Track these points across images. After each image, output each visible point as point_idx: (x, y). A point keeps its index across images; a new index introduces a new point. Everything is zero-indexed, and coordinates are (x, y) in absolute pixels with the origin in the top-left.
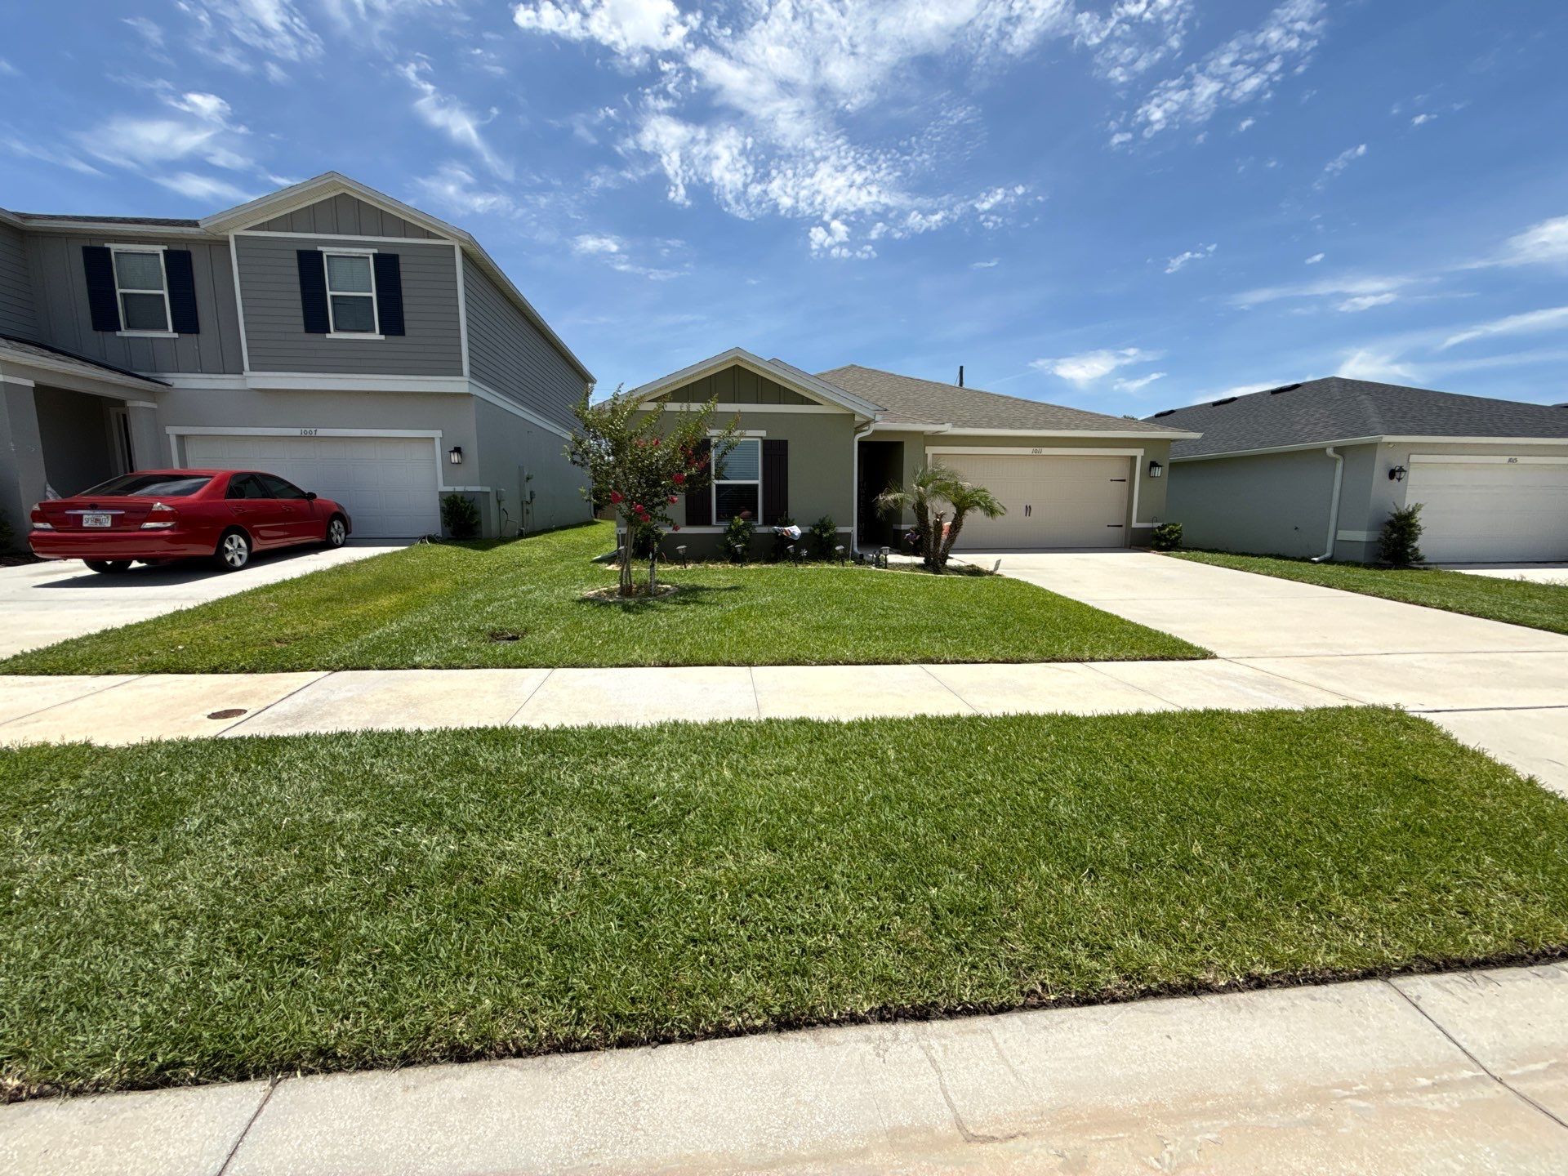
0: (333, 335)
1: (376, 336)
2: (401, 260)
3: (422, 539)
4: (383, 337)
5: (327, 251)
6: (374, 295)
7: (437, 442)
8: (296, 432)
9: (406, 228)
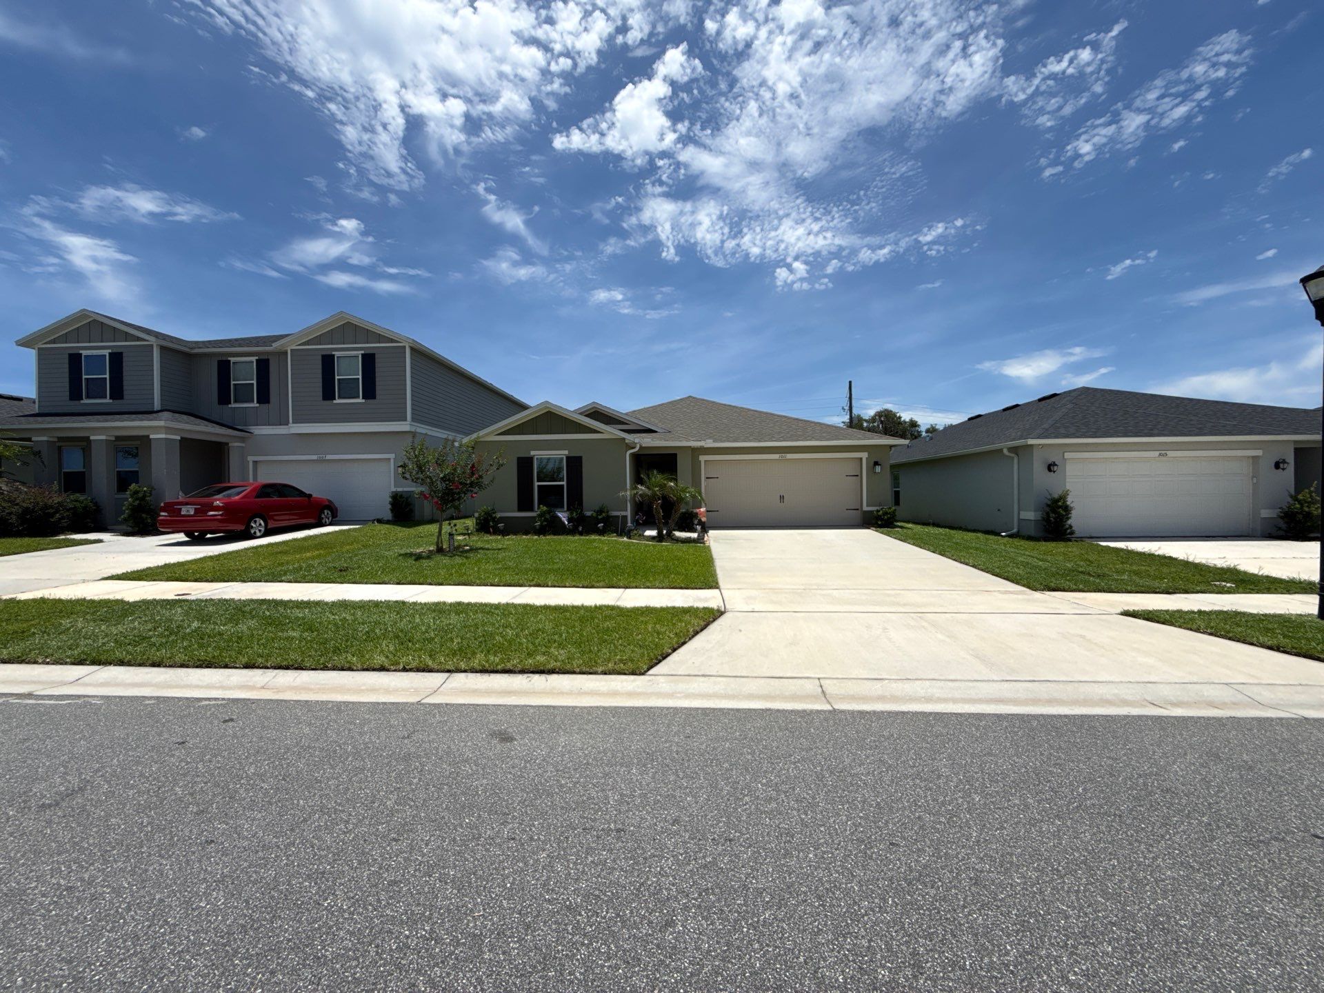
0: (337, 401)
1: (360, 400)
2: (376, 356)
3: (373, 521)
4: (364, 401)
5: (337, 354)
6: (360, 377)
7: (392, 461)
8: (315, 457)
9: (380, 338)
